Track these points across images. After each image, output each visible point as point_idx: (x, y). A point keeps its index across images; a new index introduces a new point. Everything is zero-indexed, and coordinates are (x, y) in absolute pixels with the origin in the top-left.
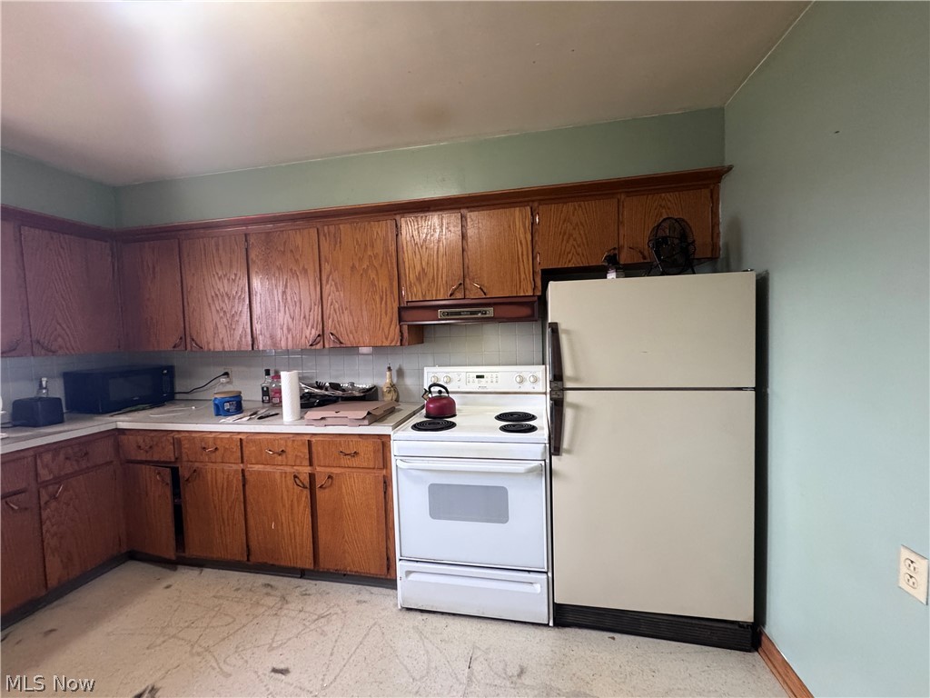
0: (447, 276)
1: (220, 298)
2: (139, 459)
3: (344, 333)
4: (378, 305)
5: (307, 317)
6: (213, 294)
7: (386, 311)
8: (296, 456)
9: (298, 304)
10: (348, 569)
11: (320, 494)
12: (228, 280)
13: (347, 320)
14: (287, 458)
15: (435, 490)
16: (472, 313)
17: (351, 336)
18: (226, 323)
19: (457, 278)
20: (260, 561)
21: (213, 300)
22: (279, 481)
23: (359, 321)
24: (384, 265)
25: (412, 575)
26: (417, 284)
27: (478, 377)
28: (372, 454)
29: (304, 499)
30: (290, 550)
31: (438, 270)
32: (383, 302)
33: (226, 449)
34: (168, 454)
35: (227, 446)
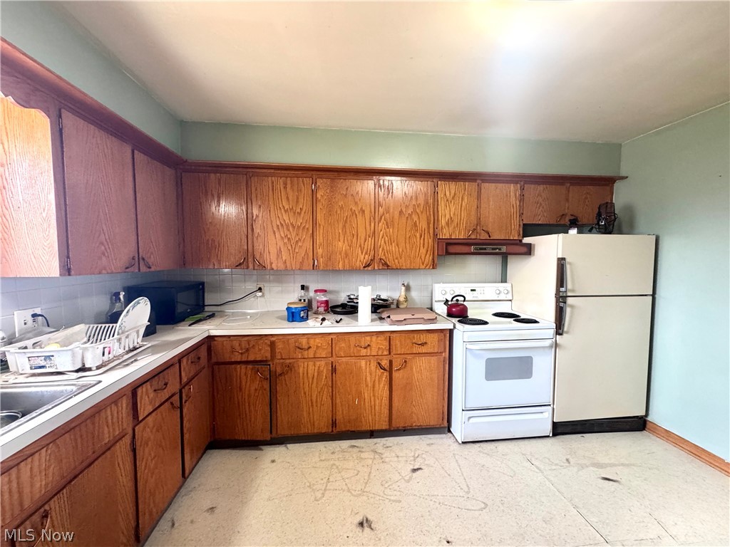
0: (466, 223)
1: (285, 227)
2: (233, 360)
3: (391, 258)
4: (418, 239)
5: (363, 246)
6: (278, 223)
7: (424, 244)
8: (379, 348)
9: (355, 236)
10: (414, 424)
11: (395, 375)
12: (294, 213)
13: (394, 249)
14: (371, 350)
15: (490, 362)
16: (493, 249)
17: (396, 261)
18: (290, 248)
19: (472, 225)
20: (344, 429)
21: (278, 228)
22: (364, 368)
23: (403, 251)
24: (424, 212)
25: (471, 419)
26: (447, 228)
27: (472, 290)
28: (437, 343)
29: (384, 379)
30: (370, 418)
31: (461, 219)
32: (422, 238)
33: (318, 347)
34: (265, 353)
35: (319, 345)
